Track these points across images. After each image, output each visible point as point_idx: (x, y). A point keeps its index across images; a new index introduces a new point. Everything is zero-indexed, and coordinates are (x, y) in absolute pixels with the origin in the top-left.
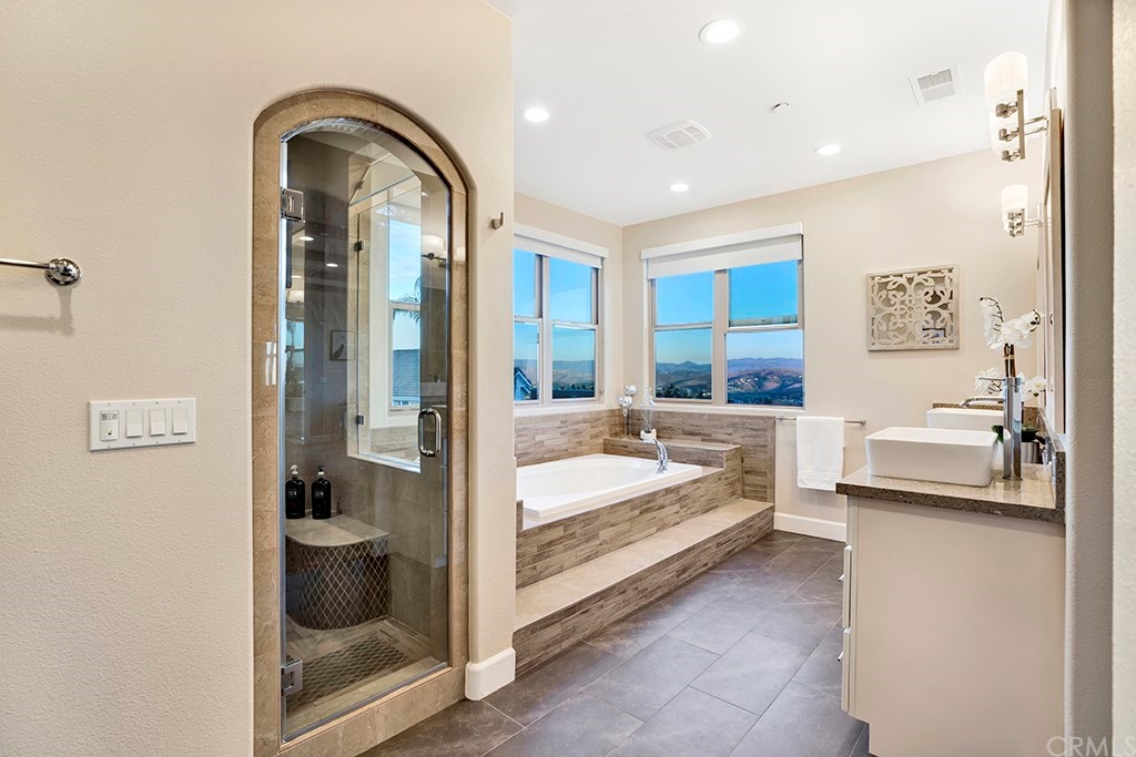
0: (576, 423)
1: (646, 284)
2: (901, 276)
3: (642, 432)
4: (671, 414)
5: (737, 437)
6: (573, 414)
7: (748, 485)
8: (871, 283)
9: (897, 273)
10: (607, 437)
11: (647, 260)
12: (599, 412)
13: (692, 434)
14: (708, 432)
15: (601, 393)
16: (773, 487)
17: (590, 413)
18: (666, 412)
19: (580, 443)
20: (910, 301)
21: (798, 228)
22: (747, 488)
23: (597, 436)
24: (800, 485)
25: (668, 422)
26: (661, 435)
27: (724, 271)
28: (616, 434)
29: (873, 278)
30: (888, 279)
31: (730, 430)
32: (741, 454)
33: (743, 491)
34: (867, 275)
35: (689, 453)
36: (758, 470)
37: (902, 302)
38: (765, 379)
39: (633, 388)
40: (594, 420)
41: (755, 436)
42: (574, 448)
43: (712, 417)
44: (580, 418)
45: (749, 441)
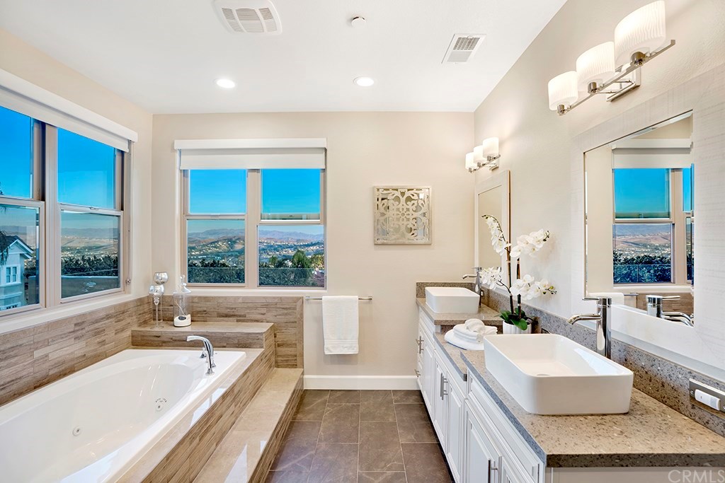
0: (97, 321)
1: (178, 175)
2: (397, 190)
3: (176, 319)
4: (206, 299)
5: (269, 316)
6: (91, 313)
7: (280, 356)
8: (377, 193)
9: (394, 188)
10: (136, 328)
11: (180, 151)
12: (126, 304)
13: (226, 316)
14: (243, 314)
15: (128, 282)
16: (302, 355)
17: (114, 307)
18: (200, 297)
19: (103, 343)
20: (403, 209)
21: (322, 143)
22: (280, 359)
23: (123, 330)
24: (327, 353)
25: (203, 306)
26: (195, 319)
27: (257, 170)
28: (145, 323)
29: (378, 190)
30: (389, 192)
31: (264, 311)
32: (274, 331)
33: (276, 362)
34: (374, 187)
35: (230, 338)
36: (289, 342)
37: (398, 209)
38: (235, 242)
39: (164, 276)
40: (119, 313)
41: (286, 314)
42: (96, 350)
43: (246, 300)
44: (102, 314)
45: (282, 319)
